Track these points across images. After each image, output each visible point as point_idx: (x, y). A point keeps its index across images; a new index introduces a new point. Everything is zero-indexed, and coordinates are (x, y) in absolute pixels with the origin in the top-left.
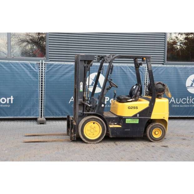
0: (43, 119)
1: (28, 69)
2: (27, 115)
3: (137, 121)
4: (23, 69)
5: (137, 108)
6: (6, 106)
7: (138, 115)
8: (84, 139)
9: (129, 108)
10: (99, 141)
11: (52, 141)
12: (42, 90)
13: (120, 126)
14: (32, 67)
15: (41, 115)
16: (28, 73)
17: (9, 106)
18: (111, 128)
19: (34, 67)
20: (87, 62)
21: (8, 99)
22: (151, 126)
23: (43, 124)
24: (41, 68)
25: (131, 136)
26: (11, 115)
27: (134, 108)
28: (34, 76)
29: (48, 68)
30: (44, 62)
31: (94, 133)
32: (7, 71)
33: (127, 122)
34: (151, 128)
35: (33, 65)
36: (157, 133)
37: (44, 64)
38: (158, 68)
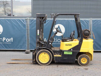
0: (29, 51)
1: (20, 23)
2: (20, 49)
3: (71, 53)
4: (18, 23)
5: (71, 45)
6: (9, 43)
7: (72, 50)
8: (39, 63)
9: (66, 45)
10: (48, 64)
11: (22, 64)
12: (28, 34)
13: (61, 56)
14: (23, 22)
15: (28, 49)
16: (21, 25)
17: (11, 43)
18: (55, 57)
19: (24, 22)
20: (41, 18)
21: (10, 39)
22: (80, 56)
23: (28, 53)
24: (27, 22)
25: (68, 62)
26: (12, 48)
27: (69, 45)
28: (24, 27)
29: (31, 22)
30: (29, 19)
31: (45, 60)
32: (9, 24)
33: (64, 54)
34: (80, 57)
35: (23, 20)
36: (84, 60)
37: (29, 20)
38: (98, 20)
